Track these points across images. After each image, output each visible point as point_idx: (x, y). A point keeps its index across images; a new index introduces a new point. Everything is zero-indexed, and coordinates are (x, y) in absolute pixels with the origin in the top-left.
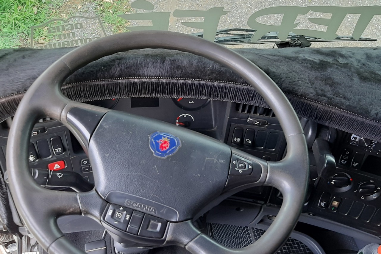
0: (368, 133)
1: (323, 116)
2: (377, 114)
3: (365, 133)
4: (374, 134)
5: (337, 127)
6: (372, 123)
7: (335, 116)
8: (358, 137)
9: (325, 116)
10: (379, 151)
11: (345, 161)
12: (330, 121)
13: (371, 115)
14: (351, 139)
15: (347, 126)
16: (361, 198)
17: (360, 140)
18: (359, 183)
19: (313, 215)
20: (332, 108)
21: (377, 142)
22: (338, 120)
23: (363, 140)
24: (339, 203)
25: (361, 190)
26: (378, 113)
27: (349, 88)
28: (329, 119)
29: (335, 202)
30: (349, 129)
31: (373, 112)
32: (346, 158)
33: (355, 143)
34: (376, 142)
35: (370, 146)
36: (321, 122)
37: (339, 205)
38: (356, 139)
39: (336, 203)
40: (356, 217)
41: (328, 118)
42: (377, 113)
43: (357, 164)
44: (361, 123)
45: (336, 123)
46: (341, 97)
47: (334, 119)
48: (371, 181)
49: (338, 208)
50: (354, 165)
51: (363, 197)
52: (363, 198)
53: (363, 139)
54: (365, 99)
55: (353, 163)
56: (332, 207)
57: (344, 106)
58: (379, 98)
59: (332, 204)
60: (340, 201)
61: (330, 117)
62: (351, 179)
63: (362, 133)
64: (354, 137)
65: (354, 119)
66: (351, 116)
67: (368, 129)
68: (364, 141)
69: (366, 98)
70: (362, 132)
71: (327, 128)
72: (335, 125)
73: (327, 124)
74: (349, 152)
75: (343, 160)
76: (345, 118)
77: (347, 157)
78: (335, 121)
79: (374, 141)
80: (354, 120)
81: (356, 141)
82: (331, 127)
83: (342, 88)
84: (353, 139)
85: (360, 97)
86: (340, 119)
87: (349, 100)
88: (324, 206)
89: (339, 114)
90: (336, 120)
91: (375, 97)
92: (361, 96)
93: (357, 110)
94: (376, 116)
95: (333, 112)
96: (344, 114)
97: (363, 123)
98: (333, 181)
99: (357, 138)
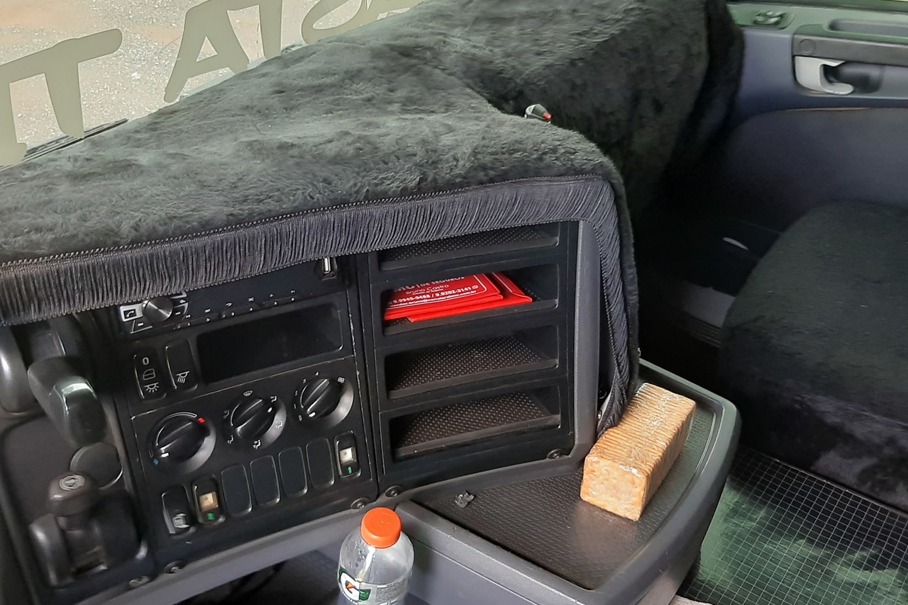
0: (148, 283)
1: (8, 301)
2: (136, 228)
3: (142, 286)
4: (166, 278)
5: (65, 310)
6: (138, 253)
7: (39, 283)
8: (137, 307)
9: (14, 300)
10: (207, 311)
11: (155, 384)
12: (36, 303)
13: (125, 236)
14: (124, 320)
15: (86, 293)
16: (254, 446)
17: (145, 310)
18: (225, 417)
19: (181, 566)
20: (15, 267)
21: (186, 292)
22: (54, 291)
23: (151, 307)
24: (215, 493)
25: (239, 429)
26: (139, 223)
27: (44, 206)
28: (30, 300)
29: (207, 499)
30: (98, 299)
31: (126, 228)
32: (152, 376)
33: (139, 325)
34: (184, 295)
35: (179, 313)
36: (15, 321)
37: (219, 499)
38: (134, 314)
39: (209, 500)
40: (275, 498)
41: (26, 299)
42: (137, 225)
43: (187, 373)
44: (113, 266)
45: (56, 300)
46: (28, 232)
47: (42, 293)
48: (247, 394)
49: (221, 509)
50: (182, 379)
51: (256, 442)
52: (257, 444)
53: (150, 304)
54: (95, 211)
55: (176, 378)
56: (205, 514)
57: (45, 248)
58: (130, 195)
59: (201, 510)
60: (216, 487)
61: (29, 293)
62: (201, 420)
63: (136, 290)
64: (125, 313)
65: (88, 267)
66: (79, 262)
67: (141, 273)
68: (156, 308)
69: (97, 208)
70: (134, 288)
71: (44, 324)
72: (58, 308)
73: (34, 316)
74: (147, 359)
75: (148, 386)
76: (66, 275)
77: (152, 372)
78: (51, 298)
79: (177, 294)
80: (91, 270)
81: (138, 320)
82: (52, 318)
83: (27, 214)
84: (126, 318)
85: (79, 212)
86: (57, 287)
87: (51, 230)
88: (186, 526)
89: (45, 274)
90: (49, 294)
91: (120, 196)
92: (82, 209)
93: (83, 240)
94: (136, 230)
95: (24, 276)
96: (54, 266)
97: (117, 265)
98: (163, 449)
99: (134, 310)
